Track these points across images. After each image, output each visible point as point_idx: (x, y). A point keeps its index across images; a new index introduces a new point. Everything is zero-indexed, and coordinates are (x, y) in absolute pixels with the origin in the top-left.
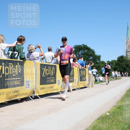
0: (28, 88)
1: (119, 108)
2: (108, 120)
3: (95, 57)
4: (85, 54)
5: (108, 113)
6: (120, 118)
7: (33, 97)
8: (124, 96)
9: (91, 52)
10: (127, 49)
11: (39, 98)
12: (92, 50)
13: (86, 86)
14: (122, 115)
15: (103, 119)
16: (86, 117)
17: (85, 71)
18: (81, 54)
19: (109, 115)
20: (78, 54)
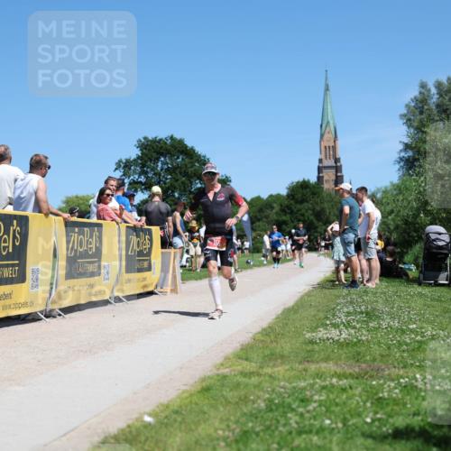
4: (177, 172)
9: (196, 164)
10: (323, 157)
12: (199, 156)
18: (162, 169)
20: (153, 170)
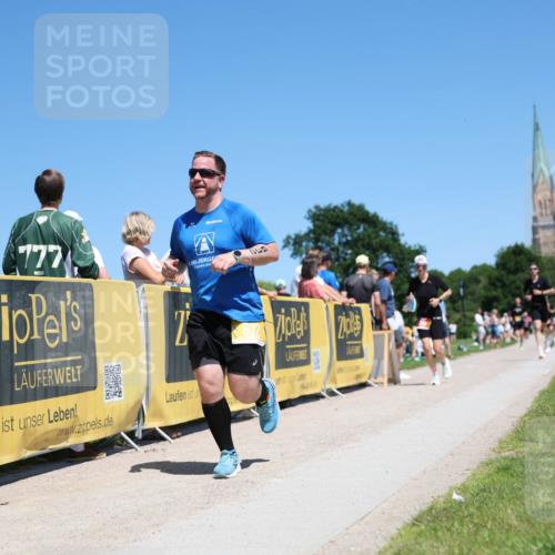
0: (116, 398)
1: (506, 469)
2: (456, 524)
3: (400, 256)
4: (359, 244)
5: (458, 494)
6: (509, 511)
7: (139, 435)
8: (526, 415)
9: (382, 234)
10: (538, 214)
11: (164, 439)
12: (385, 224)
13: (363, 380)
14: (518, 502)
15: (436, 519)
16: (367, 515)
17: (360, 314)
18: (340, 243)
19: (460, 503)
20: (328, 244)
